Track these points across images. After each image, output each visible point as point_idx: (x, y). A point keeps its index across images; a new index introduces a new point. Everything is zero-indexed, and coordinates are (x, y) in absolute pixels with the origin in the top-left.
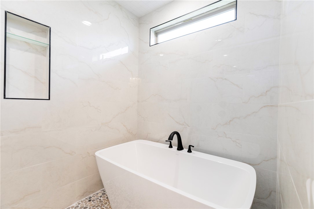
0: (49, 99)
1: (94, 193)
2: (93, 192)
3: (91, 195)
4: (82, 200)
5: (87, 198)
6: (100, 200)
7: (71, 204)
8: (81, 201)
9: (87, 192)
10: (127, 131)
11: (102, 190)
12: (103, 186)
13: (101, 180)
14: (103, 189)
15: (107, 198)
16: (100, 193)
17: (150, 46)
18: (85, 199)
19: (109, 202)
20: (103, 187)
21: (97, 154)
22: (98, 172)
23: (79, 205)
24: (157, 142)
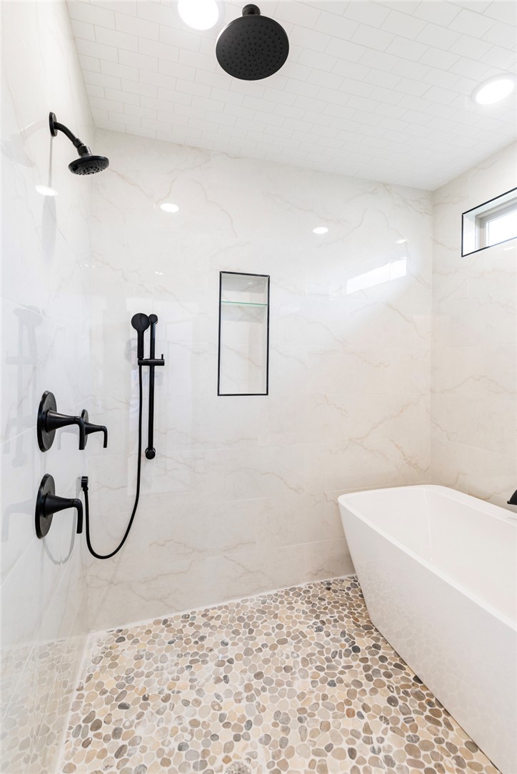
0: (267, 394)
1: (336, 578)
2: (334, 575)
3: (331, 580)
4: (316, 582)
5: (322, 581)
6: (347, 594)
7: (298, 583)
8: (314, 584)
9: (323, 569)
10: (406, 460)
11: (350, 576)
12: (352, 568)
13: (349, 556)
14: (354, 575)
15: (362, 596)
16: (347, 580)
17: (462, 256)
18: (319, 582)
19: (365, 606)
20: (354, 571)
21: (342, 500)
22: (344, 536)
23: (311, 590)
24: (485, 499)
